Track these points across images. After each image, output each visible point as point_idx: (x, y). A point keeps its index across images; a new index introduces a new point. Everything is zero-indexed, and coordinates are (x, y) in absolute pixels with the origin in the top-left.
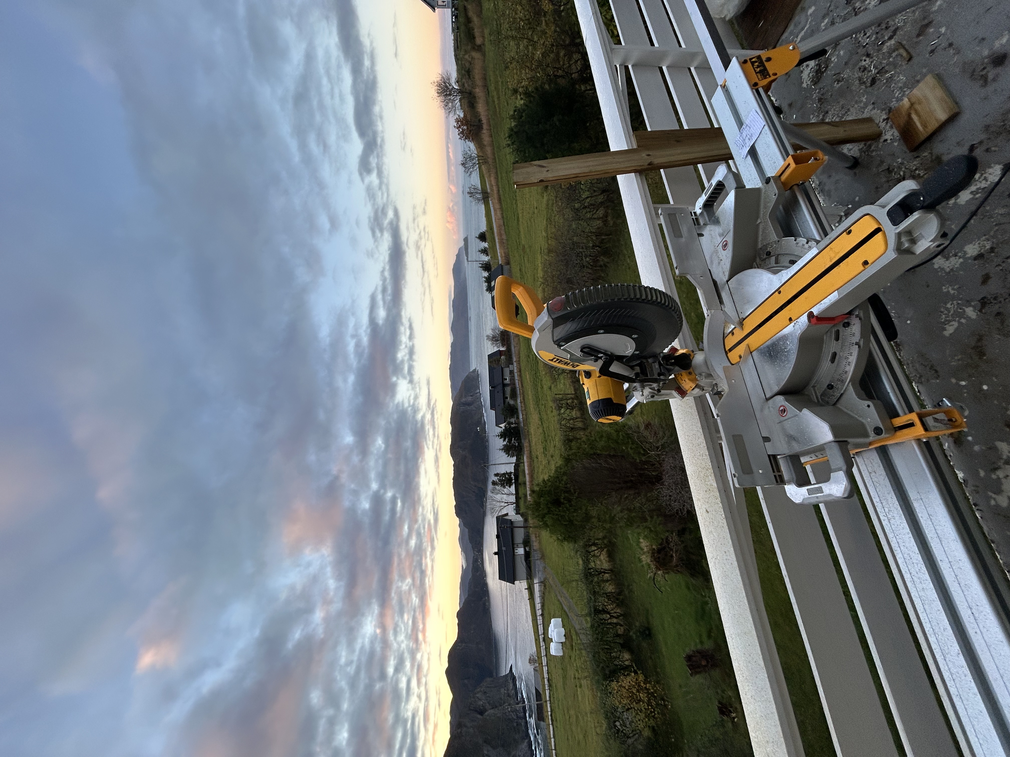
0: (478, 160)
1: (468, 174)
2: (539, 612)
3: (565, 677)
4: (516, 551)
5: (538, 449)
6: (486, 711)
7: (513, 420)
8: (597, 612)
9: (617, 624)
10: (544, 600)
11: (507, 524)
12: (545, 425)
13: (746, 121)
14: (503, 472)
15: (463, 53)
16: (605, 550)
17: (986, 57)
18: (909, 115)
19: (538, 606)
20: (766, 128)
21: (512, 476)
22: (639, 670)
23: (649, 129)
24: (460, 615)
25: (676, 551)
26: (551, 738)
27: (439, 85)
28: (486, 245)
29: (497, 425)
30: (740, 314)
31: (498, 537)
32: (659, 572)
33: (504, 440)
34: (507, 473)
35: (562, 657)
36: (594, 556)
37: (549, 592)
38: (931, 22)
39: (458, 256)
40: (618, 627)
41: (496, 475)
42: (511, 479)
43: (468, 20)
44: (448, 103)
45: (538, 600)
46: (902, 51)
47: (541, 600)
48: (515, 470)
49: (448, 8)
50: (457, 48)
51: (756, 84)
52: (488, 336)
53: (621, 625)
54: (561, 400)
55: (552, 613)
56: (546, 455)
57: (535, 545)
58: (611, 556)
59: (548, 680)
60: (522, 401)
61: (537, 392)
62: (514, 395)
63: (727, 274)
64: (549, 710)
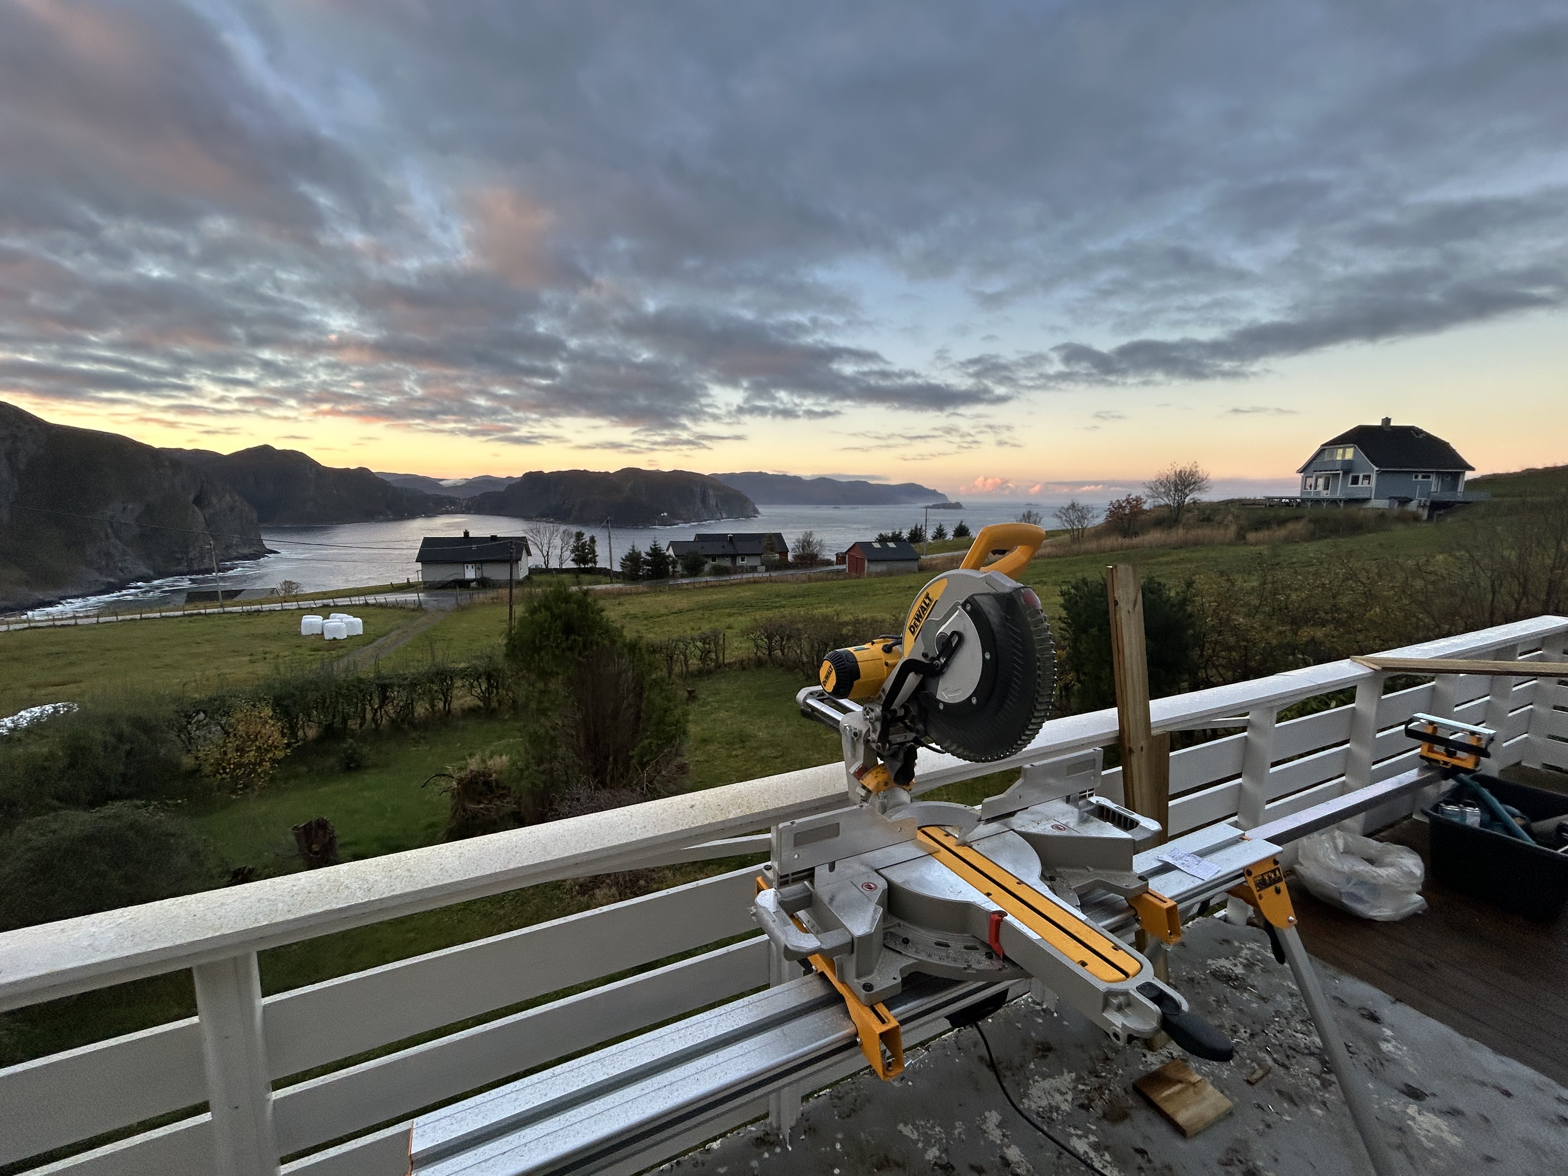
0: (1078, 529)
1: (1058, 513)
2: (371, 600)
3: (265, 637)
4: (470, 566)
5: (633, 606)
6: (202, 508)
7: (679, 568)
8: (384, 688)
9: (363, 718)
10: (390, 608)
11: (517, 552)
12: (671, 617)
13: (1206, 861)
14: (596, 549)
15: (1235, 511)
16: (481, 704)
17: (1254, 1164)
18: (1180, 1082)
19: (381, 599)
20: (1200, 882)
21: (590, 565)
22: (292, 751)
23: (1171, 754)
24: (362, 473)
25: (488, 810)
26: (160, 612)
27: (1192, 474)
28: (950, 536)
29: (673, 544)
30: (978, 842)
31: (494, 538)
32: (454, 783)
33: (648, 554)
34: (595, 556)
35: (298, 634)
36: (472, 686)
37: (406, 617)
38: (1296, 1105)
39: (934, 493)
40: (359, 721)
41: (593, 540)
42: (585, 562)
43: (1282, 522)
44: (1165, 487)
45: (391, 598)
46: (1260, 1073)
47: (392, 603)
48: (601, 569)
49: (1302, 493)
50: (1243, 504)
51: (1249, 873)
52: (811, 534)
53: (361, 725)
54: (716, 644)
55: (370, 620)
56: (625, 617)
57: (481, 597)
58: (472, 712)
59: (258, 611)
60: (709, 584)
61: (722, 608)
62: (718, 571)
63: (1023, 830)
64: (208, 611)
